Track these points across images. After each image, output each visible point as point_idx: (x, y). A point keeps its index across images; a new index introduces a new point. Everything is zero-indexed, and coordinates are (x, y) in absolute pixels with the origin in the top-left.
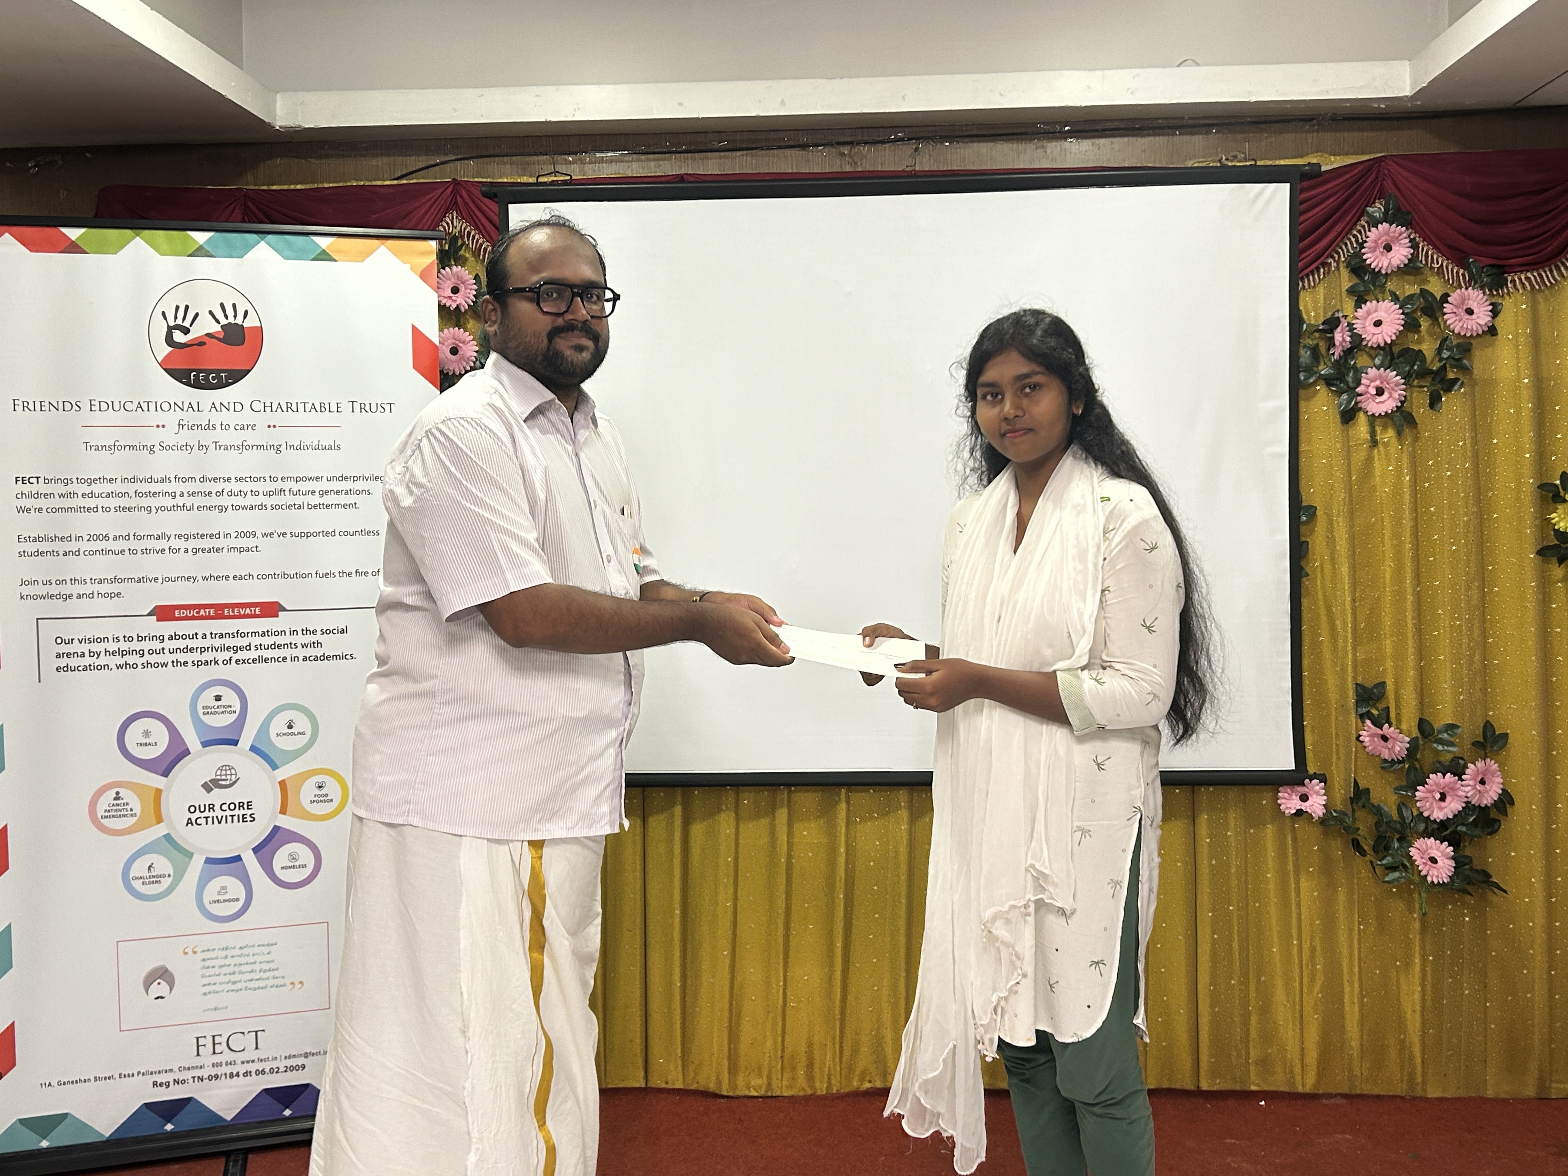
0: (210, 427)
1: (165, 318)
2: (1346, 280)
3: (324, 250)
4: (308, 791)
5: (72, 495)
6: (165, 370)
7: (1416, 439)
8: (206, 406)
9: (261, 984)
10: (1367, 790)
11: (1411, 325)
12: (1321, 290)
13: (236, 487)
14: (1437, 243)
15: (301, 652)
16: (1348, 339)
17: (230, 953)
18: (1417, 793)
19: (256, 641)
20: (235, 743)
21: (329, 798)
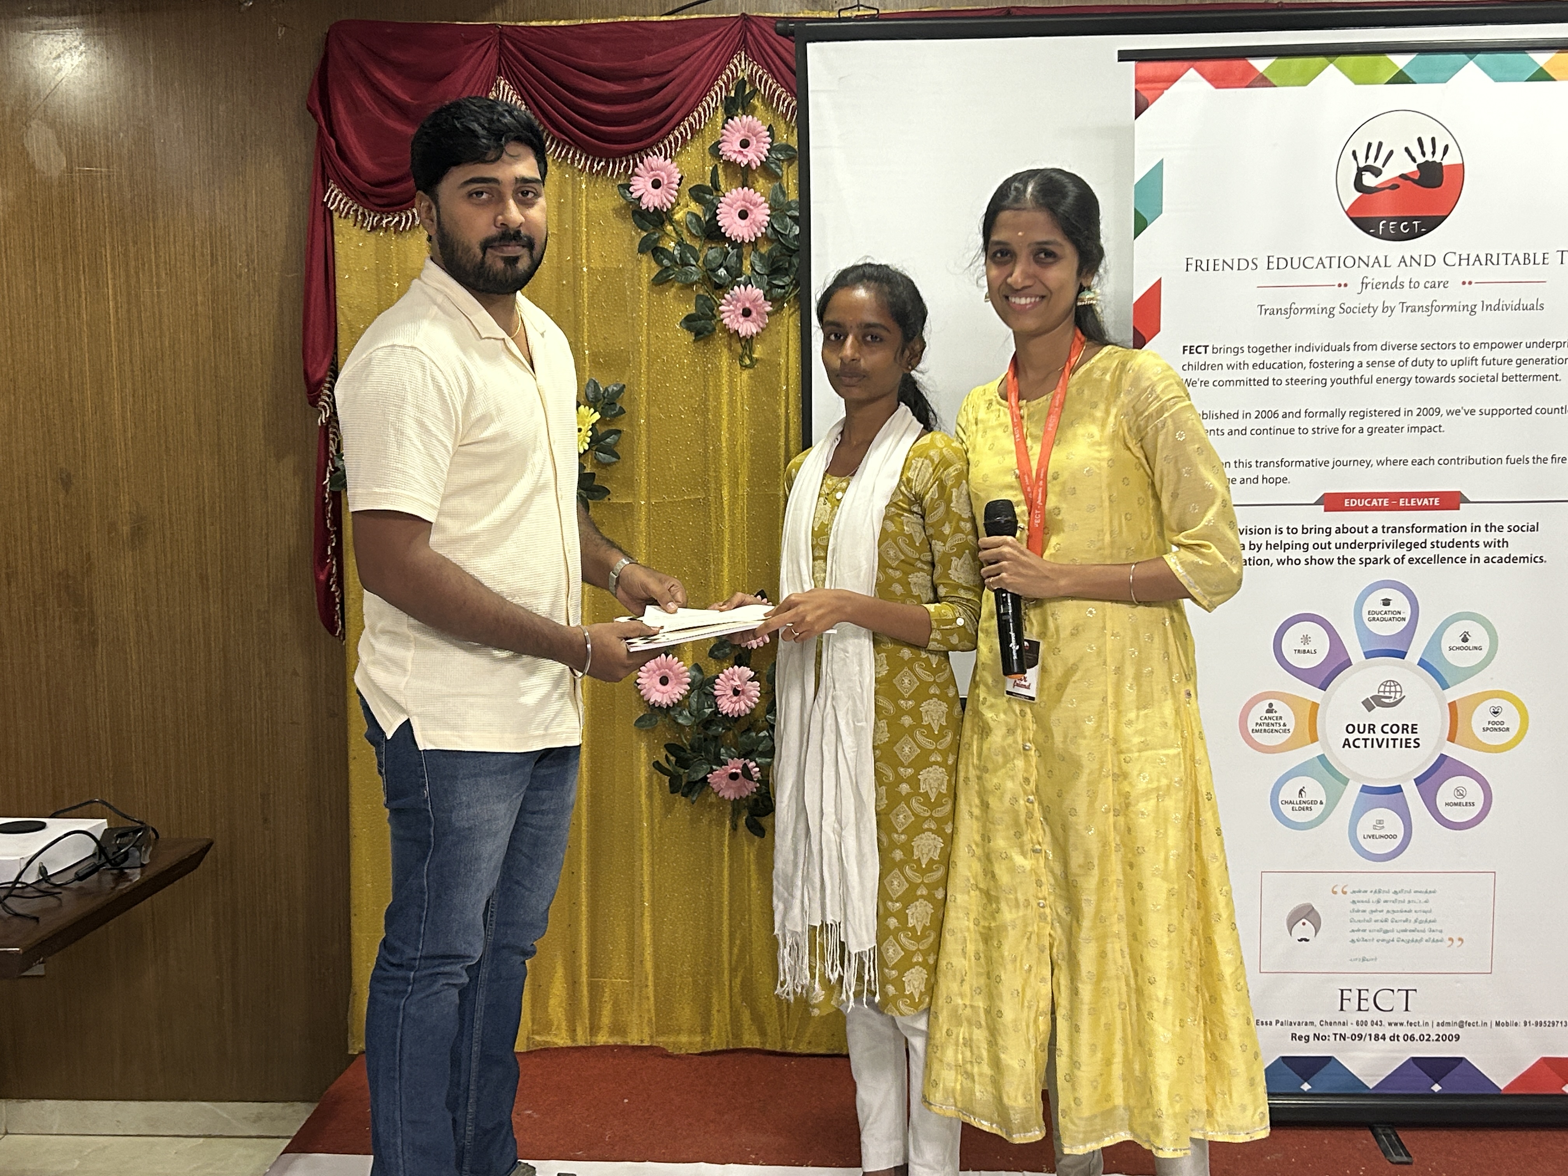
0: (1397, 285)
1: (1355, 158)
3: (1541, 68)
4: (1480, 717)
5: (1243, 365)
6: (1352, 219)
8: (1394, 261)
9: (1417, 936)
13: (1421, 355)
15: (1482, 552)
17: (1383, 897)
19: (1432, 537)
20: (1402, 655)
21: (1505, 726)
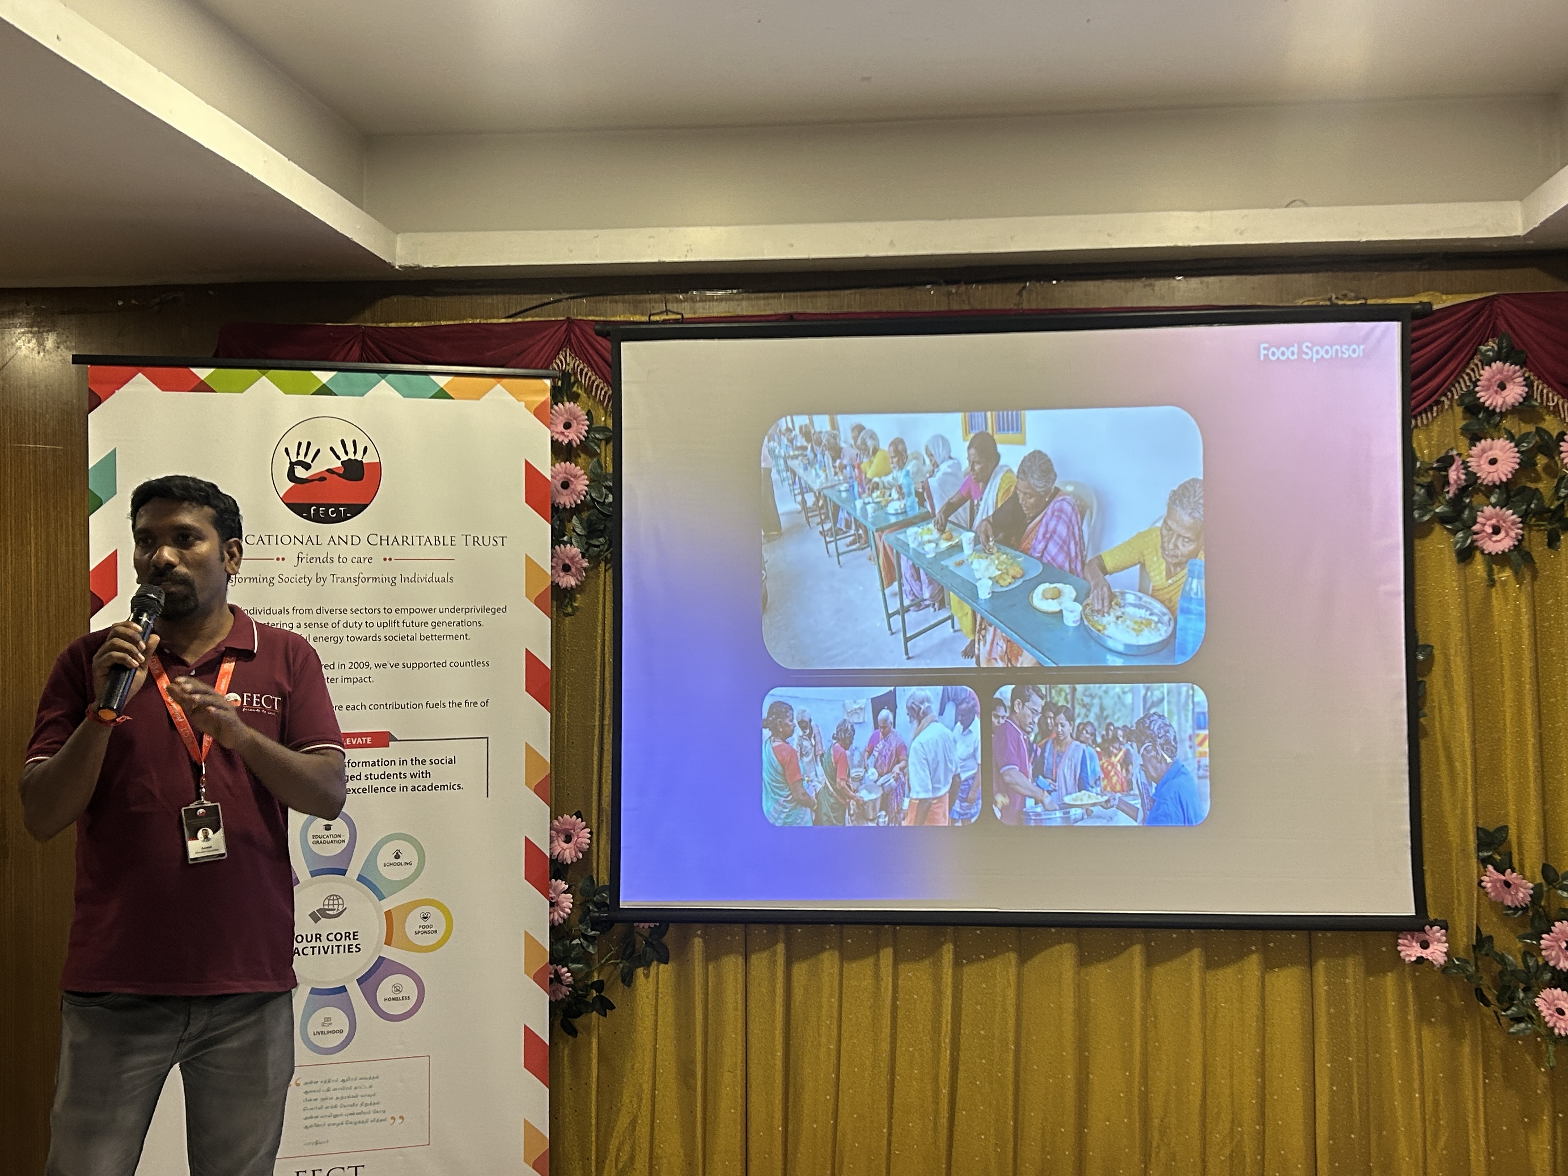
0: (328, 560)
1: (288, 454)
2: (1458, 419)
3: (442, 389)
4: (413, 922)
6: (287, 504)
7: (1534, 577)
8: (324, 539)
9: (363, 1118)
10: (1490, 938)
11: (1526, 464)
12: (1435, 428)
13: (351, 618)
14: (1552, 381)
15: (409, 782)
16: (1463, 477)
17: (332, 1085)
18: (1542, 942)
19: (366, 770)
20: (343, 872)
21: (433, 929)
